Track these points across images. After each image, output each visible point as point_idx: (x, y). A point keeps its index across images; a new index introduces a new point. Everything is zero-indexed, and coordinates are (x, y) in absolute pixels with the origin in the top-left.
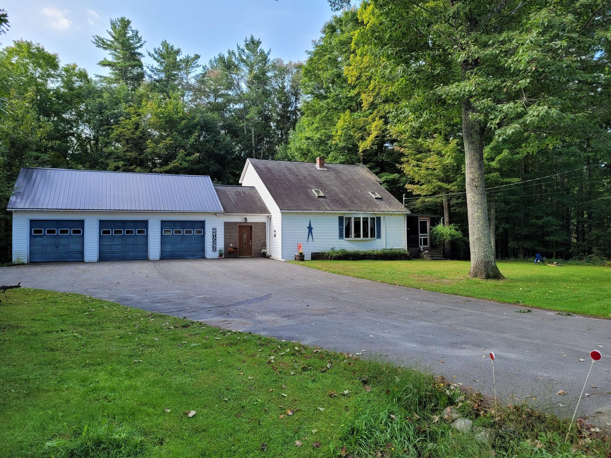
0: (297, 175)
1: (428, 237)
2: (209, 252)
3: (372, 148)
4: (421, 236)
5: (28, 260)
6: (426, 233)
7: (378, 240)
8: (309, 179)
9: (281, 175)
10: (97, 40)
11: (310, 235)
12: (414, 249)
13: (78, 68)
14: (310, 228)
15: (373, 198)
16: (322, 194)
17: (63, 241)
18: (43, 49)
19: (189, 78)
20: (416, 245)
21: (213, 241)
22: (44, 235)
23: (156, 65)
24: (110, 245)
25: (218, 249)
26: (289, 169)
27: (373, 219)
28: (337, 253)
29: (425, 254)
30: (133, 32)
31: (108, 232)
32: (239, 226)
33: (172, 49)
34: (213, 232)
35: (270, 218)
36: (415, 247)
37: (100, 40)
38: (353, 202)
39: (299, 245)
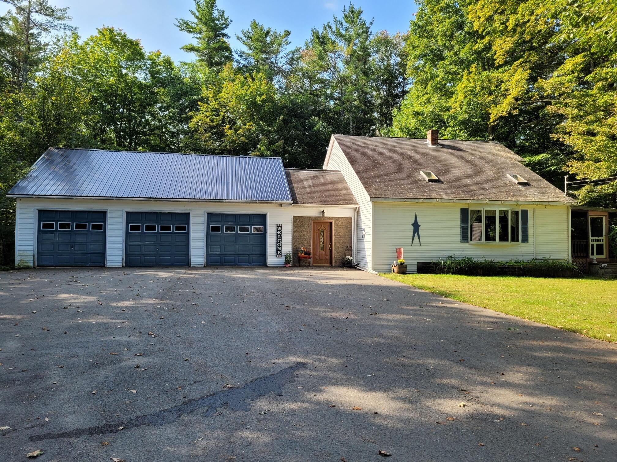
0: (399, 154)
1: (604, 243)
2: (272, 259)
3: (510, 114)
4: (593, 241)
5: (34, 263)
6: (602, 236)
7: (524, 245)
8: (416, 158)
9: (377, 153)
10: (180, 23)
11: (416, 235)
12: (581, 260)
13: (162, 56)
14: (416, 226)
15: (515, 184)
16: (434, 177)
17: (80, 239)
18: (125, 36)
19: (277, 59)
20: (585, 255)
21: (277, 243)
22: (56, 230)
23: (245, 49)
24: (140, 245)
25: (283, 253)
26: (388, 147)
27: (516, 213)
28: (459, 264)
29: (601, 268)
30: (219, 13)
31: (138, 228)
32: (314, 222)
33: (261, 29)
34: (277, 230)
35: (357, 212)
36: (583, 257)
37: (185, 23)
38: (483, 188)
39: (398, 250)
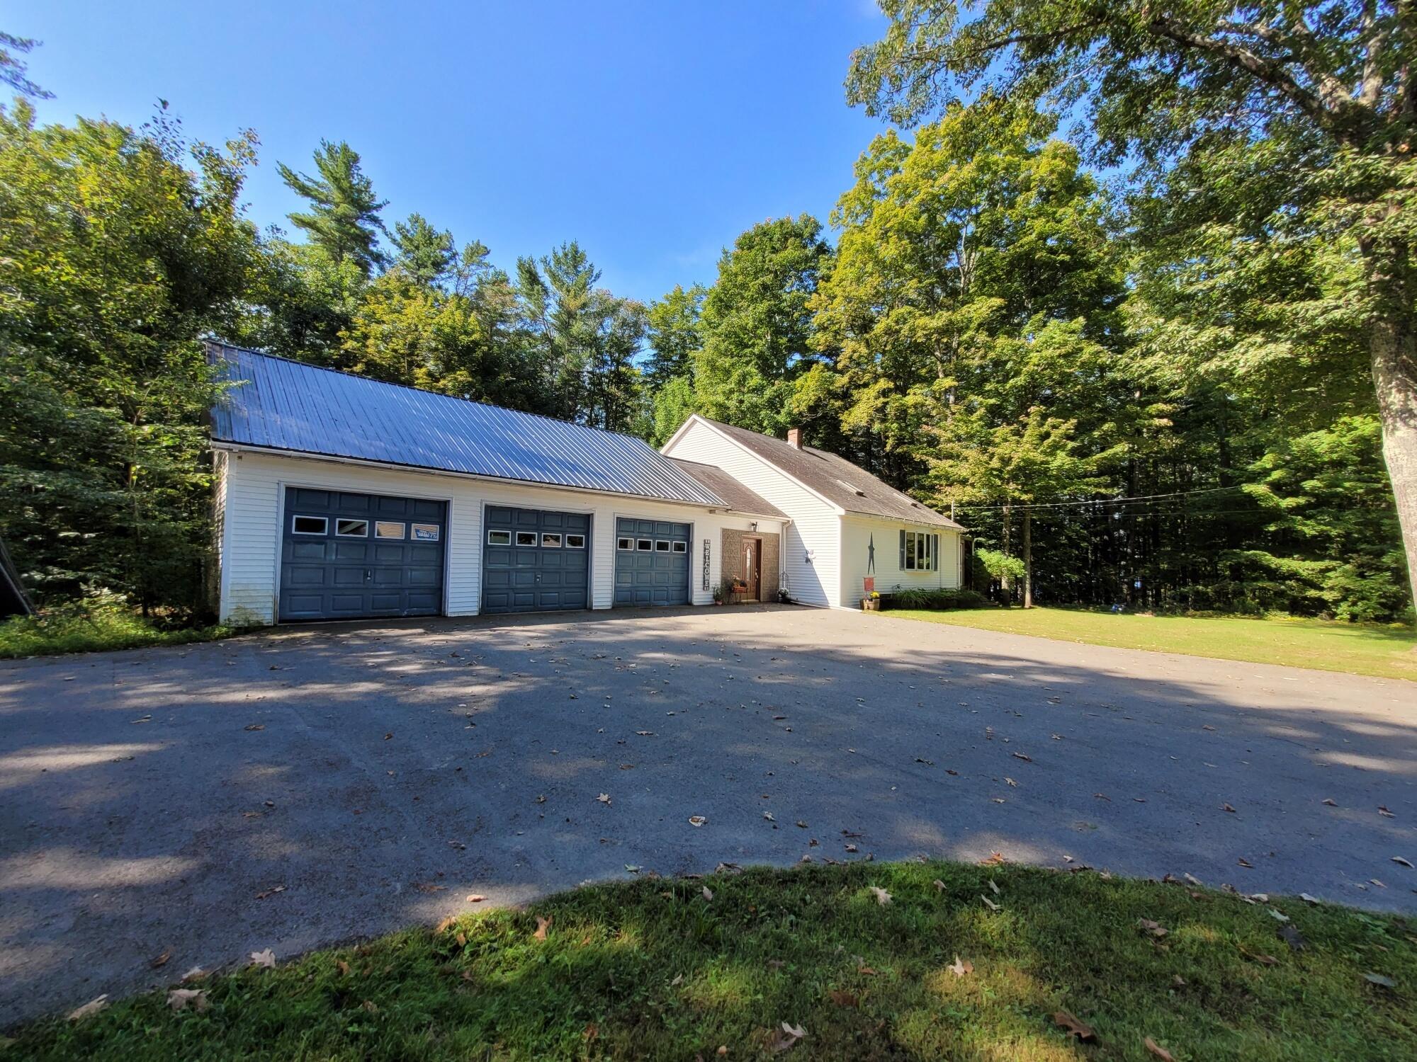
2: (698, 591)
5: (274, 613)
7: (935, 573)
11: (872, 561)
14: (871, 549)
17: (387, 557)
21: (704, 568)
22: (331, 536)
24: (506, 571)
25: (712, 585)
33: (433, 230)
34: (705, 549)
35: (787, 526)
39: (867, 580)
